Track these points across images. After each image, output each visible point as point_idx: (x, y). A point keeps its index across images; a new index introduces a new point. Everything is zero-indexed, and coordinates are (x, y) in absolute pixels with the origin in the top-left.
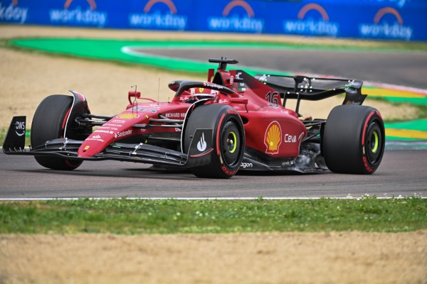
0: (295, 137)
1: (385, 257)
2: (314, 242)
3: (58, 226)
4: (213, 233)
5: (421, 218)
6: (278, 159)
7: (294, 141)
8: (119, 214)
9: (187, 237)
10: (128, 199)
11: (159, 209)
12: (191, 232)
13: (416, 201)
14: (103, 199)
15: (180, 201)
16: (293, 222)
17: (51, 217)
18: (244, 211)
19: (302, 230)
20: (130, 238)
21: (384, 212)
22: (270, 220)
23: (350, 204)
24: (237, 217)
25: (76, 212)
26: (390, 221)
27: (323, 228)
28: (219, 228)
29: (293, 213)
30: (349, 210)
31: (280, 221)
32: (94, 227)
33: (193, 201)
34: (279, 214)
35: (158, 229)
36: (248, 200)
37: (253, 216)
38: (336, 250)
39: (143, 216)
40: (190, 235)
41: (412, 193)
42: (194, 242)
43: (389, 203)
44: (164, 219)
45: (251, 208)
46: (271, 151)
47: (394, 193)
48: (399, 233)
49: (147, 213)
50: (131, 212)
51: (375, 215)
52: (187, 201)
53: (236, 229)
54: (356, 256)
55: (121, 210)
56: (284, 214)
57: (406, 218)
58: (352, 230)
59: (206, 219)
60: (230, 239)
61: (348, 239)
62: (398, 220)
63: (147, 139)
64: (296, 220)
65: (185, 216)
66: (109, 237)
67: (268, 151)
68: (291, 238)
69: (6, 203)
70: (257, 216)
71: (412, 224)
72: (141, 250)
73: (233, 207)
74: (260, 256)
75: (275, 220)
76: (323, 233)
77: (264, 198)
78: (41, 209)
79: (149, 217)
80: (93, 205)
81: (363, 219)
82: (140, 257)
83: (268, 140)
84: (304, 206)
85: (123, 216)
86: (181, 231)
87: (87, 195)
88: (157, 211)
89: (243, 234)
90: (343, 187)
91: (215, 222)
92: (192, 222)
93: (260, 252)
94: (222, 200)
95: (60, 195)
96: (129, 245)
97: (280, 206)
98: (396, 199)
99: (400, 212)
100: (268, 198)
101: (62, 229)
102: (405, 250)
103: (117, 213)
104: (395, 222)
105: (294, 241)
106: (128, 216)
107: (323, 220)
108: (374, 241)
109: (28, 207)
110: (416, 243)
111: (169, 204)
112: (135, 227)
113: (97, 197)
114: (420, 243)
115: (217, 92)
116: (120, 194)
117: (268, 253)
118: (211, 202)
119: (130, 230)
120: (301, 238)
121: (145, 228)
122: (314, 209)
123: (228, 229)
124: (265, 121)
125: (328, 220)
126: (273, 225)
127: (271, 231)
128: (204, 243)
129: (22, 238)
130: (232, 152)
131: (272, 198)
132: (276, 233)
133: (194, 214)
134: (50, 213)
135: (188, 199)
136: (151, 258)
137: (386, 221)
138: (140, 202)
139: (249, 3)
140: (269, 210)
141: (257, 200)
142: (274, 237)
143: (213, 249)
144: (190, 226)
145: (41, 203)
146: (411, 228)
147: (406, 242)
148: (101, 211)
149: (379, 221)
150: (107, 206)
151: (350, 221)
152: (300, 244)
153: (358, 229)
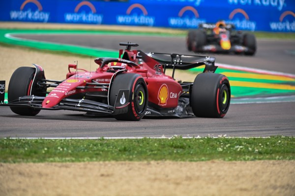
0: (176, 94)
1: (189, 178)
2: (139, 168)
4: (70, 162)
5: (214, 152)
6: (166, 109)
7: (176, 97)
8: (5, 149)
9: (52, 165)
10: (11, 138)
11: (32, 145)
12: (55, 161)
13: (209, 140)
15: (46, 140)
16: (125, 154)
18: (91, 147)
19: (131, 160)
20: (13, 166)
21: (187, 147)
22: (109, 153)
23: (164, 142)
24: (86, 151)
26: (192, 154)
27: (145, 159)
28: (74, 159)
29: (125, 148)
30: (164, 146)
31: (116, 154)
33: (56, 140)
34: (115, 149)
35: (32, 159)
36: (94, 139)
37: (98, 150)
38: (155, 174)
39: (21, 151)
40: (54, 163)
41: (206, 134)
42: (57, 169)
43: (191, 141)
44: (36, 153)
45: (96, 145)
46: (162, 104)
47: (194, 134)
48: (198, 162)
49: (24, 148)
50: (13, 148)
51: (181, 150)
52: (51, 140)
53: (85, 159)
54: (169, 178)
55: (7, 146)
56: (119, 149)
57: (203, 152)
58: (166, 160)
59: (64, 152)
60: (82, 166)
61: (163, 166)
62: (197, 153)
63: (85, 95)
64: (127, 153)
65: (50, 150)
67: (160, 104)
68: (124, 166)
70: (100, 151)
71: (207, 156)
72: (20, 174)
73: (83, 144)
74: (102, 178)
75: (112, 153)
76: (145, 162)
77: (105, 138)
79: (26, 151)
81: (173, 152)
82: (20, 178)
83: (160, 97)
84: (132, 143)
85: (8, 150)
86: (48, 161)
88: (31, 147)
89: (91, 163)
90: (159, 130)
91: (71, 155)
92: (55, 155)
93: (102, 175)
94: (76, 139)
96: (12, 170)
97: (116, 143)
98: (196, 139)
99: (199, 148)
100: (107, 138)
102: (203, 174)
103: (3, 148)
104: (195, 155)
105: (126, 168)
106: (11, 150)
107: (146, 152)
108: (181, 167)
110: (210, 169)
111: (39, 142)
112: (16, 158)
114: (212, 169)
115: (126, 64)
116: (5, 135)
117: (108, 176)
118: (68, 141)
119: (12, 160)
120: (131, 165)
121: (23, 159)
122: (139, 146)
123: (80, 159)
124: (159, 84)
125: (149, 153)
126: (111, 157)
127: (109, 161)
128: (64, 169)
130: (141, 104)
131: (110, 138)
132: (113, 162)
133: (56, 149)
135: (52, 138)
136: (27, 180)
137: (189, 153)
138: (19, 141)
139: (92, 3)
140: (108, 146)
141: (99, 139)
142: (112, 165)
143: (70, 173)
144: (53, 157)
146: (207, 159)
147: (204, 168)
149: (185, 154)
151: (164, 154)
152: (130, 169)
153: (170, 159)
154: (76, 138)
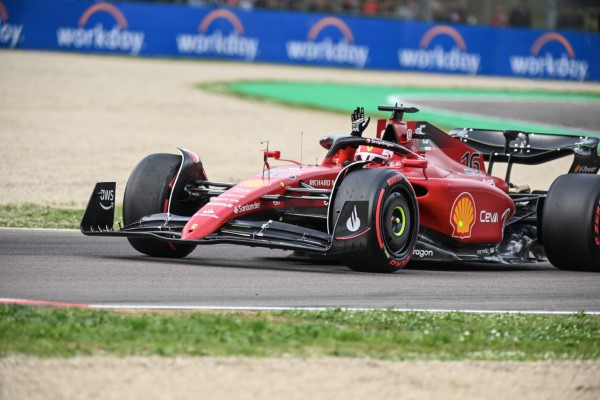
0: (496, 215)
3: (297, 347)
4: (514, 360)
6: (472, 245)
8: (383, 332)
9: (478, 365)
10: (395, 310)
11: (438, 325)
12: (484, 359)
14: (361, 310)
15: (468, 314)
17: (288, 334)
18: (558, 330)
20: (398, 366)
22: (595, 344)
24: (548, 338)
25: (324, 328)
28: (523, 354)
32: (348, 350)
33: (487, 315)
35: (437, 353)
36: (563, 315)
37: (571, 337)
39: (417, 335)
40: (482, 363)
42: (488, 374)
44: (446, 341)
45: (568, 327)
46: (460, 234)
49: (422, 331)
50: (400, 330)
52: (479, 315)
53: (546, 356)
55: (387, 326)
59: (504, 340)
60: (539, 369)
65: (476, 336)
66: (369, 364)
67: (456, 234)
69: (224, 313)
70: (576, 338)
72: (415, 383)
73: (542, 325)
74: (580, 393)
77: (587, 313)
78: (275, 322)
79: (425, 335)
80: (346, 318)
82: (413, 393)
83: (455, 219)
85: (388, 334)
86: (469, 357)
87: (338, 303)
88: (437, 328)
89: (557, 362)
91: (518, 346)
92: (486, 345)
93: (580, 388)
94: (528, 315)
95: (300, 303)
96: (398, 375)
100: (592, 313)
101: (302, 352)
103: (380, 329)
106: (395, 335)
109: (256, 320)
111: (454, 318)
112: (406, 350)
113: (353, 307)
116: (385, 304)
117: (590, 389)
118: (512, 318)
119: (398, 355)
121: (420, 352)
123: (535, 355)
124: (451, 193)
126: (597, 351)
128: (502, 374)
129: (247, 364)
130: (399, 234)
133: (488, 334)
134: (286, 329)
135: (480, 312)
136: (427, 395)
138: (412, 316)
140: (593, 330)
141: (576, 315)
143: (514, 384)
144: (482, 350)
145: (274, 314)
148: (358, 327)
150: (367, 319)
154: (529, 312)
